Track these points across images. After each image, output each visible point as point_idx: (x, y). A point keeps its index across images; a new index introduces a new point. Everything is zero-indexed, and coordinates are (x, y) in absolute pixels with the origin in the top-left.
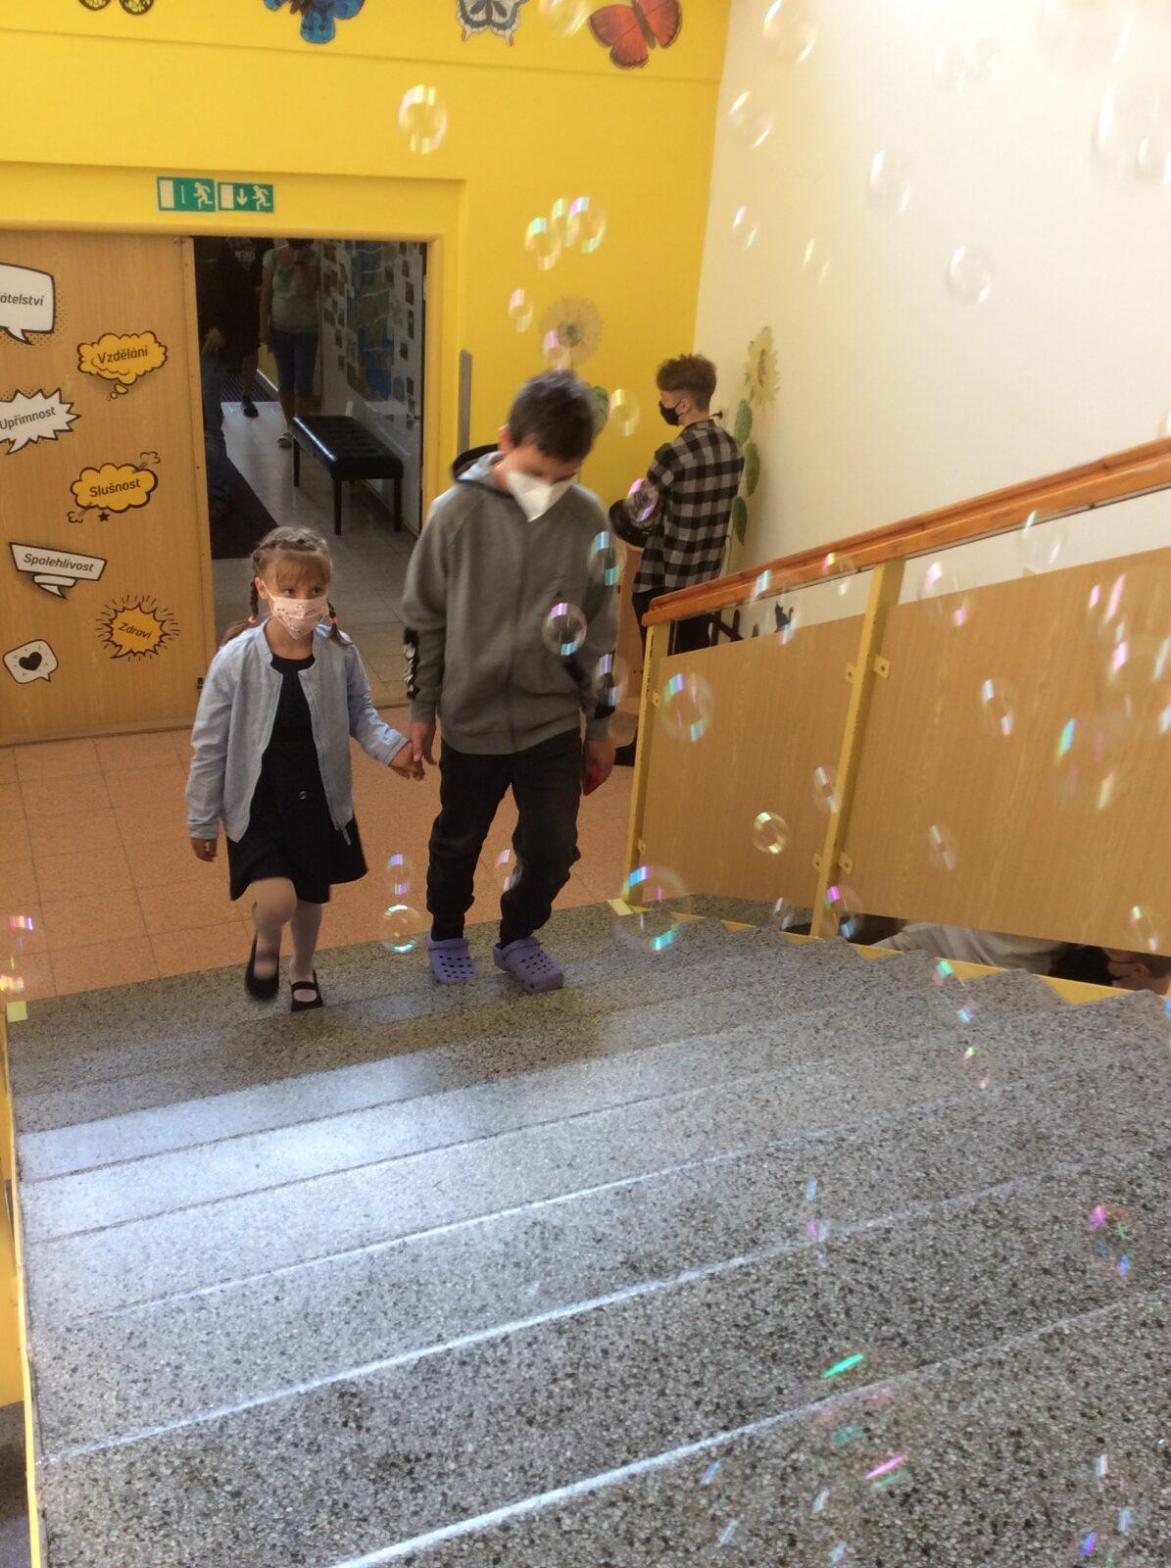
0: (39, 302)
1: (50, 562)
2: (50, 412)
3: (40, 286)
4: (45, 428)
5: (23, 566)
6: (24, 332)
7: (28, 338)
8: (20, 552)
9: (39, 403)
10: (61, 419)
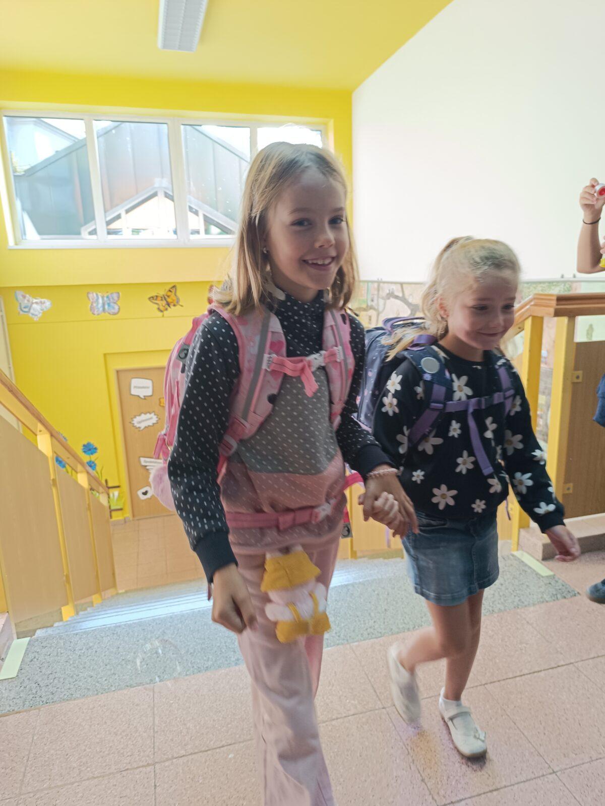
0: (148, 388)
1: (151, 462)
2: (151, 418)
3: (148, 383)
4: (150, 423)
5: (144, 464)
6: (144, 396)
7: (145, 398)
8: (142, 459)
9: (148, 416)
10: (154, 420)
